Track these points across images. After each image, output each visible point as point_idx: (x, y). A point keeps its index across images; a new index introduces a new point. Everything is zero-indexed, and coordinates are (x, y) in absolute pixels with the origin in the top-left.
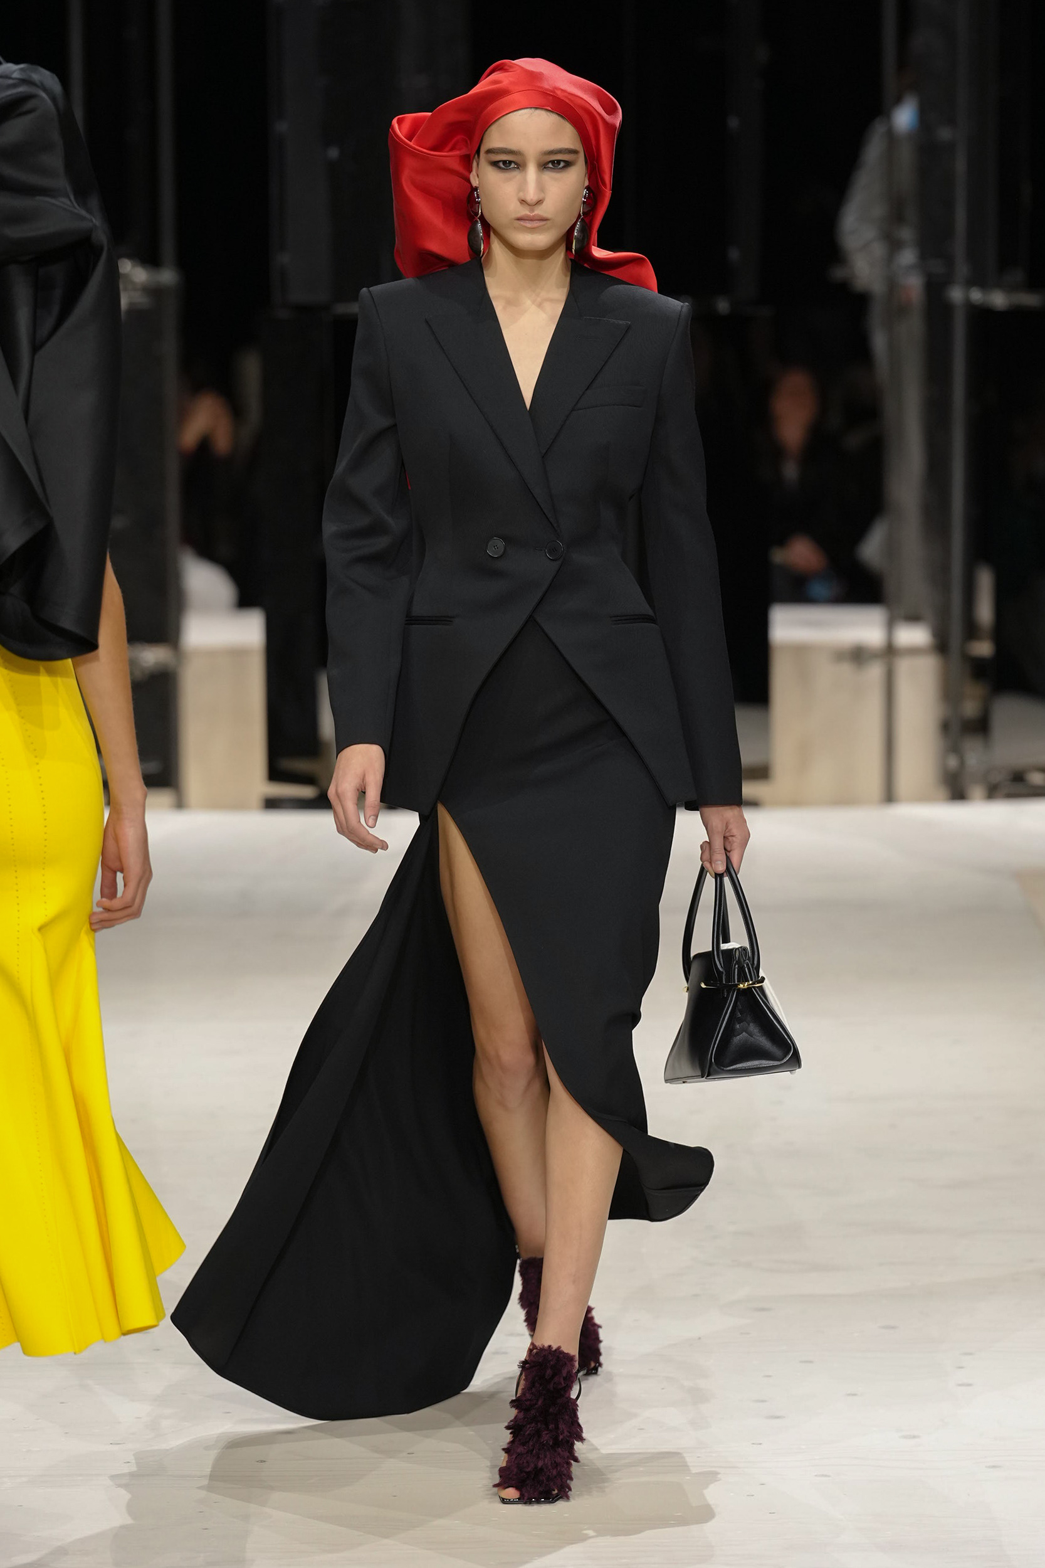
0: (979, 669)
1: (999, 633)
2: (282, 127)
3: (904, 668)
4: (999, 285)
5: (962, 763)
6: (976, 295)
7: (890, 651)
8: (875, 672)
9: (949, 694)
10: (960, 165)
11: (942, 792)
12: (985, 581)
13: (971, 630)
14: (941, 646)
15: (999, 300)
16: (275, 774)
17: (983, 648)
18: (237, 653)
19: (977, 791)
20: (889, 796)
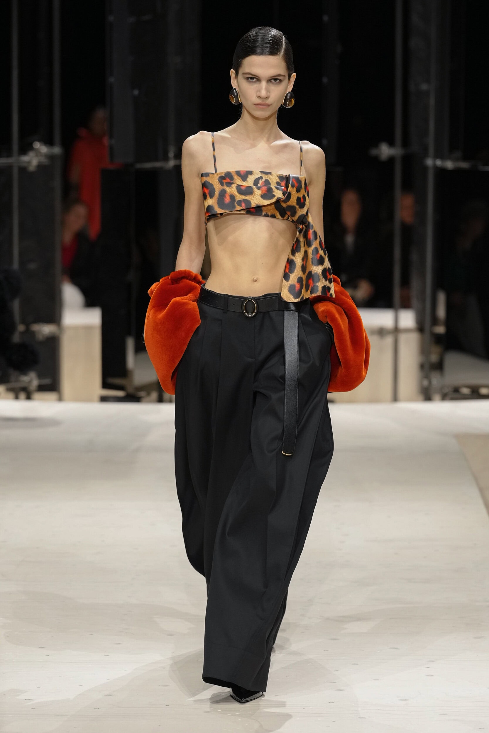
0: (438, 339)
1: (448, 322)
2: (112, 80)
3: (403, 338)
4: (449, 158)
5: (430, 383)
6: (439, 163)
7: (396, 330)
8: (389, 340)
9: (424, 351)
10: (432, 101)
11: (421, 397)
12: (442, 298)
13: (435, 321)
14: (421, 328)
15: (449, 165)
16: (105, 385)
17: (441, 330)
18: (88, 328)
19: (437, 397)
20: (395, 399)
